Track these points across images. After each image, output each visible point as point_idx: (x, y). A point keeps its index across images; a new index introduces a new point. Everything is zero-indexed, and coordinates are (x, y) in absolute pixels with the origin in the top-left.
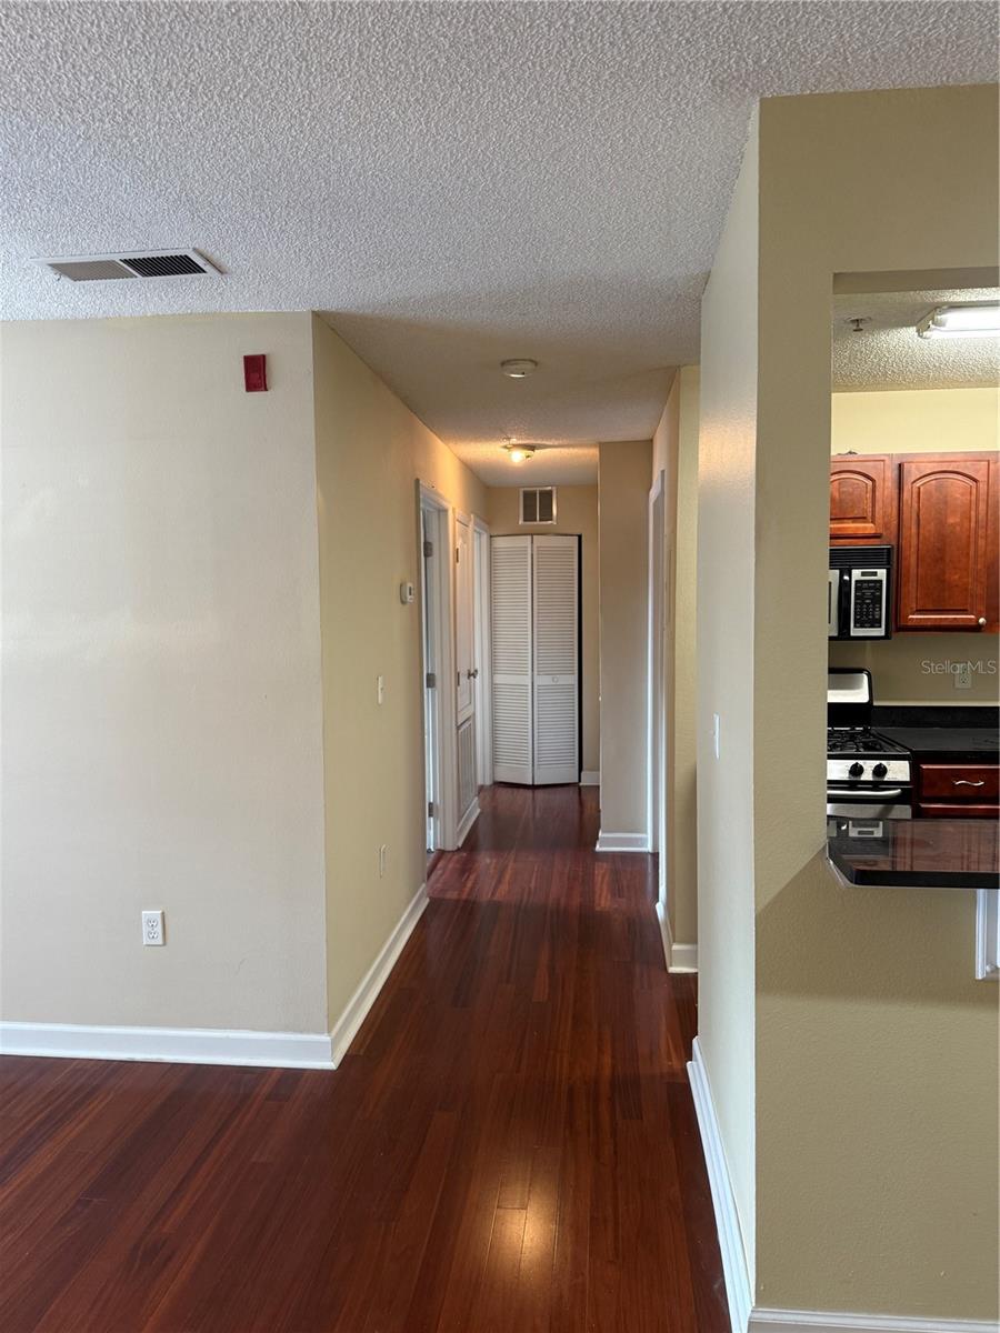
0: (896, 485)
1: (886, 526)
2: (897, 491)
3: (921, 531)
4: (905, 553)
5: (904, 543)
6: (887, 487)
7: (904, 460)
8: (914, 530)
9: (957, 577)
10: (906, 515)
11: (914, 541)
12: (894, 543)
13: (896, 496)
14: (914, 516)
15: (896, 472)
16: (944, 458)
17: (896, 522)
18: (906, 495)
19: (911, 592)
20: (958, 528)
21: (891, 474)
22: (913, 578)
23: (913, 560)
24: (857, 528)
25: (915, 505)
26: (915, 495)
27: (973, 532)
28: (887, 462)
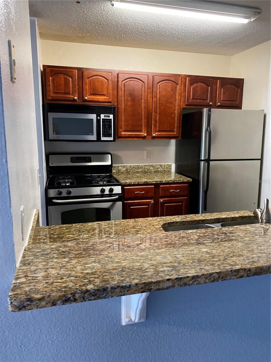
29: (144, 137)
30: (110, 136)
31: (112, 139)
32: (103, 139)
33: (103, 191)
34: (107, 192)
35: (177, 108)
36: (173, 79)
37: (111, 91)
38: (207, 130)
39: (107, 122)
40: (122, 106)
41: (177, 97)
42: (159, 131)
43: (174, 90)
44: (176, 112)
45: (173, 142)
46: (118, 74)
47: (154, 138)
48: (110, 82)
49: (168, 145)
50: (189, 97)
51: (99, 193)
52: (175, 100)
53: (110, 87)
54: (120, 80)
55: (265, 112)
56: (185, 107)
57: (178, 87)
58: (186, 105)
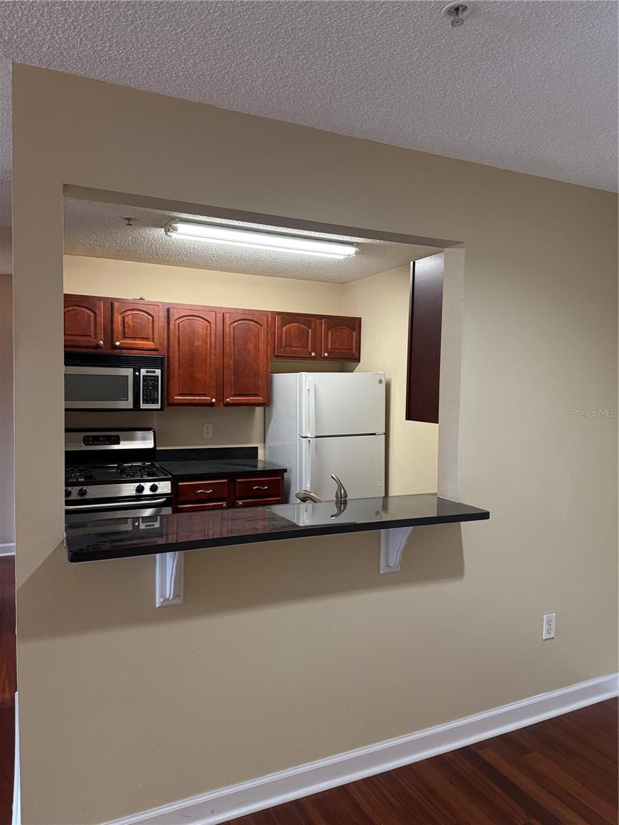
0: (166, 321)
1: (161, 344)
2: (167, 324)
3: (181, 348)
4: (172, 361)
5: (171, 355)
6: (161, 322)
7: (170, 306)
8: (176, 348)
9: (200, 376)
10: (172, 339)
11: (177, 355)
12: (166, 354)
13: (166, 327)
14: (176, 339)
15: (166, 313)
16: (192, 307)
17: (166, 342)
18: (172, 327)
19: (175, 384)
20: (200, 348)
21: (163, 314)
22: (177, 376)
23: (177, 364)
24: (144, 344)
25: (177, 333)
26: (177, 328)
27: (208, 350)
28: (160, 307)
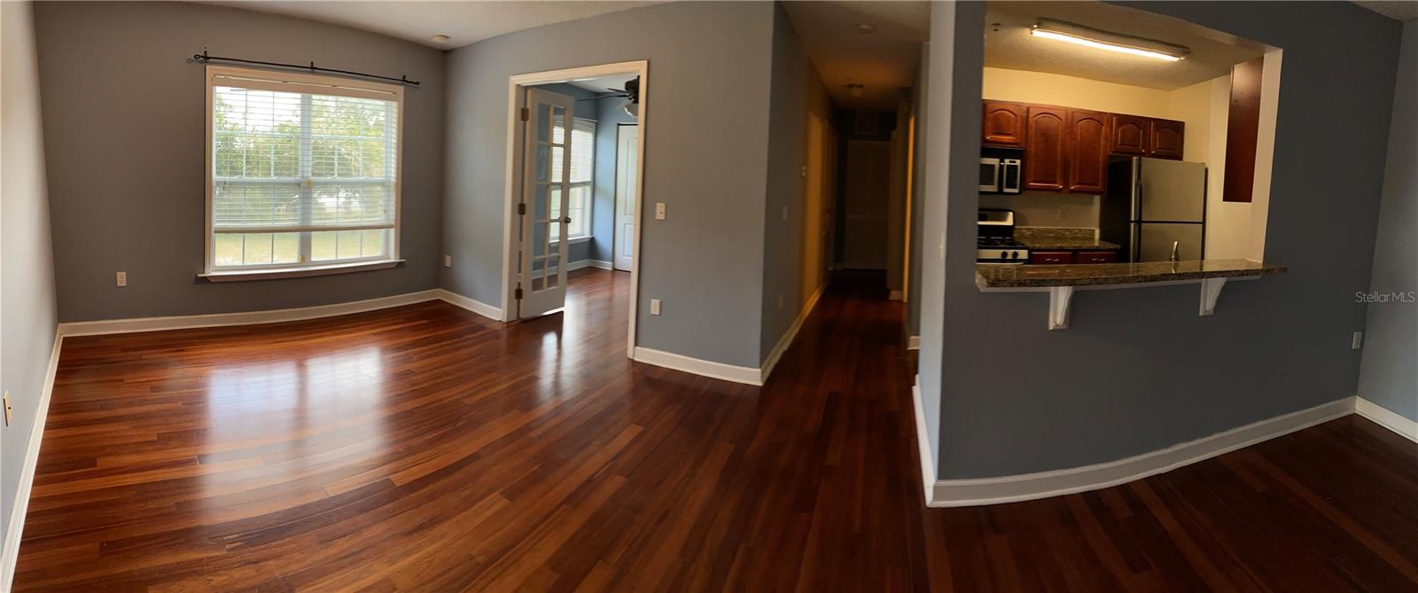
29: (1060, 190)
30: (1015, 187)
31: (1016, 191)
32: (1006, 190)
33: (1004, 255)
34: (1010, 257)
35: (1102, 154)
36: (1097, 118)
37: (1019, 130)
38: (1136, 184)
39: (1012, 169)
40: (1032, 149)
41: (1102, 141)
42: (1079, 184)
43: (1098, 132)
44: (1101, 159)
45: (1097, 199)
46: (1028, 109)
47: (1072, 191)
48: (1019, 118)
49: (1091, 203)
50: (1116, 141)
51: (999, 257)
52: (1100, 145)
53: (1019, 125)
54: (1031, 115)
55: (1207, 165)
56: (1111, 154)
57: (1103, 129)
58: (1114, 152)
